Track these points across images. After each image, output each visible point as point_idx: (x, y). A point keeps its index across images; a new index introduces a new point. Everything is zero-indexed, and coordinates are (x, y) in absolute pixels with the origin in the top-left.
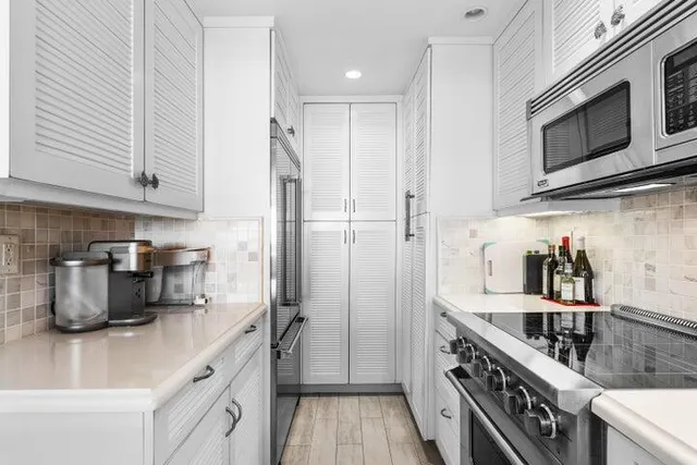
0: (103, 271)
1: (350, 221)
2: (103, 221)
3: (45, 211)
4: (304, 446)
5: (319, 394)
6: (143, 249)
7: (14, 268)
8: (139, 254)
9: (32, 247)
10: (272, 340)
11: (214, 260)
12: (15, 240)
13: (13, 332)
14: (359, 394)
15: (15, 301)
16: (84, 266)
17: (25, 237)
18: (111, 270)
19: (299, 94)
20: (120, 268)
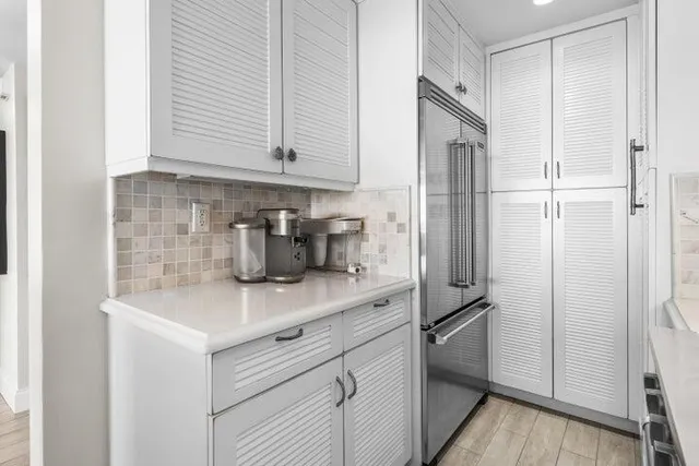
0: (263, 233)
1: (552, 190)
2: (280, 194)
3: (230, 185)
4: (475, 453)
5: (514, 400)
6: (292, 216)
7: (206, 228)
8: (288, 221)
9: (220, 213)
10: (422, 320)
11: (368, 230)
12: (207, 207)
13: (207, 276)
14: (570, 417)
15: (207, 253)
16: (248, 228)
17: (215, 205)
18: (268, 234)
19: (485, 45)
20: (274, 232)
